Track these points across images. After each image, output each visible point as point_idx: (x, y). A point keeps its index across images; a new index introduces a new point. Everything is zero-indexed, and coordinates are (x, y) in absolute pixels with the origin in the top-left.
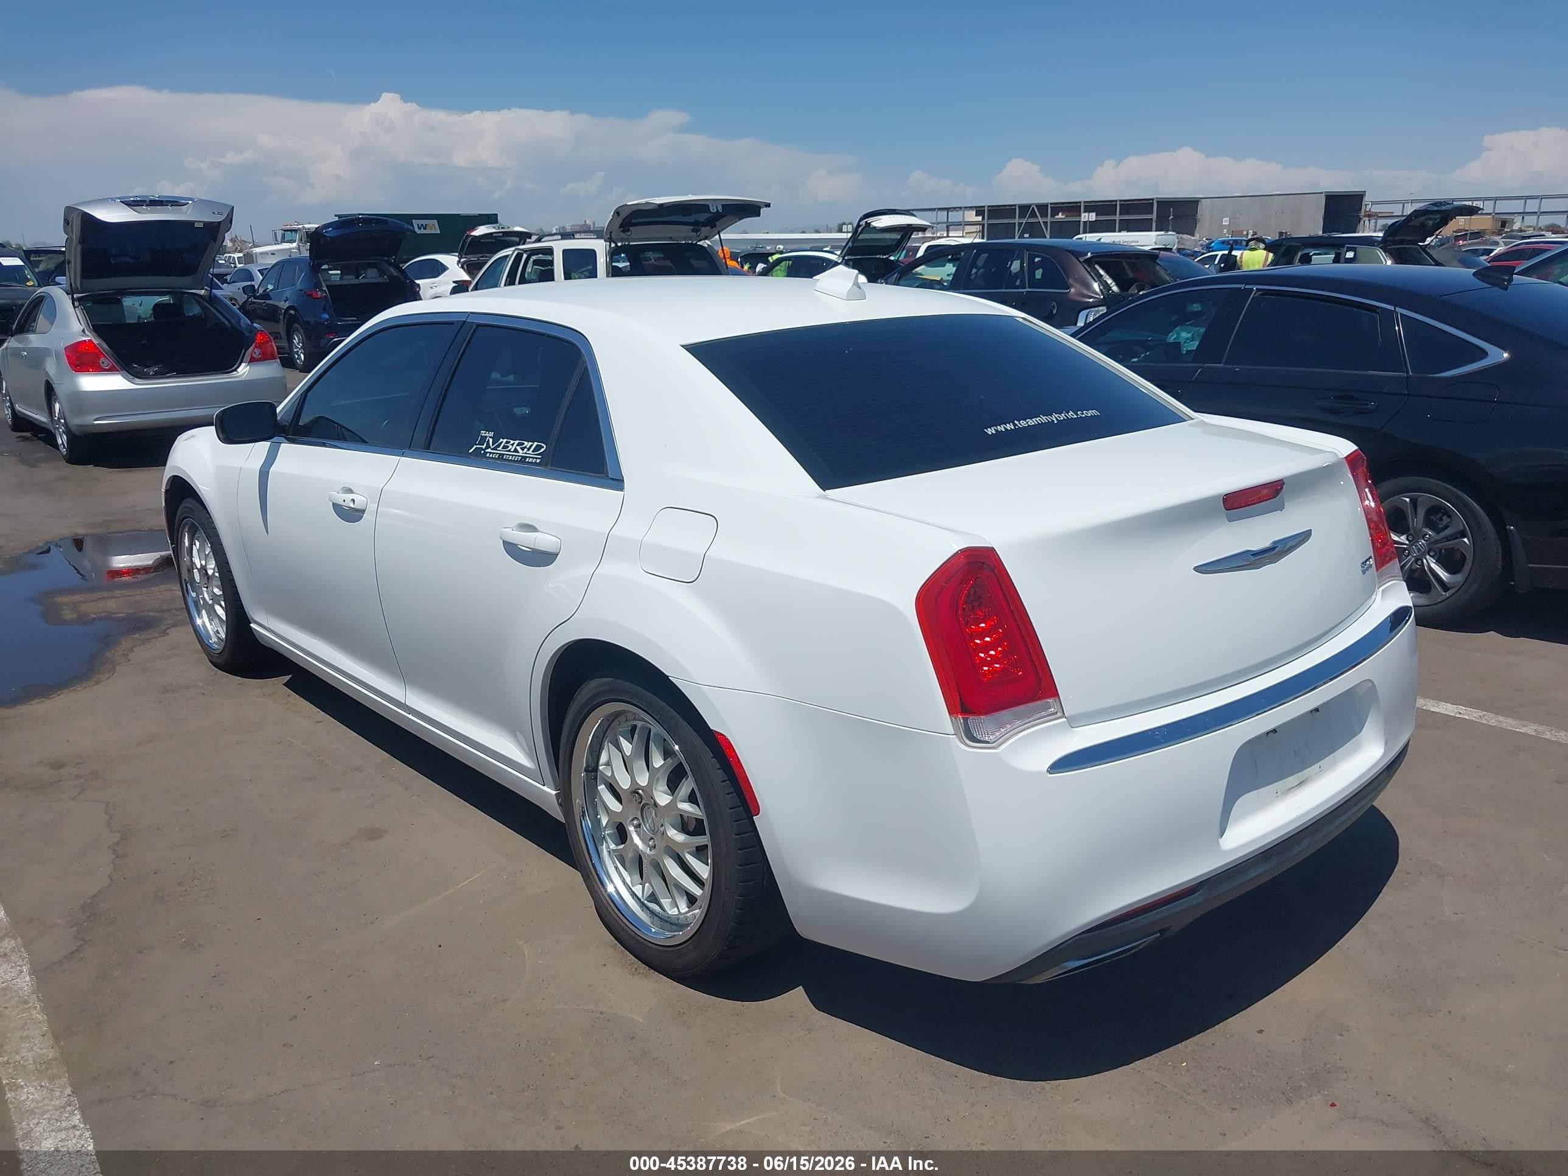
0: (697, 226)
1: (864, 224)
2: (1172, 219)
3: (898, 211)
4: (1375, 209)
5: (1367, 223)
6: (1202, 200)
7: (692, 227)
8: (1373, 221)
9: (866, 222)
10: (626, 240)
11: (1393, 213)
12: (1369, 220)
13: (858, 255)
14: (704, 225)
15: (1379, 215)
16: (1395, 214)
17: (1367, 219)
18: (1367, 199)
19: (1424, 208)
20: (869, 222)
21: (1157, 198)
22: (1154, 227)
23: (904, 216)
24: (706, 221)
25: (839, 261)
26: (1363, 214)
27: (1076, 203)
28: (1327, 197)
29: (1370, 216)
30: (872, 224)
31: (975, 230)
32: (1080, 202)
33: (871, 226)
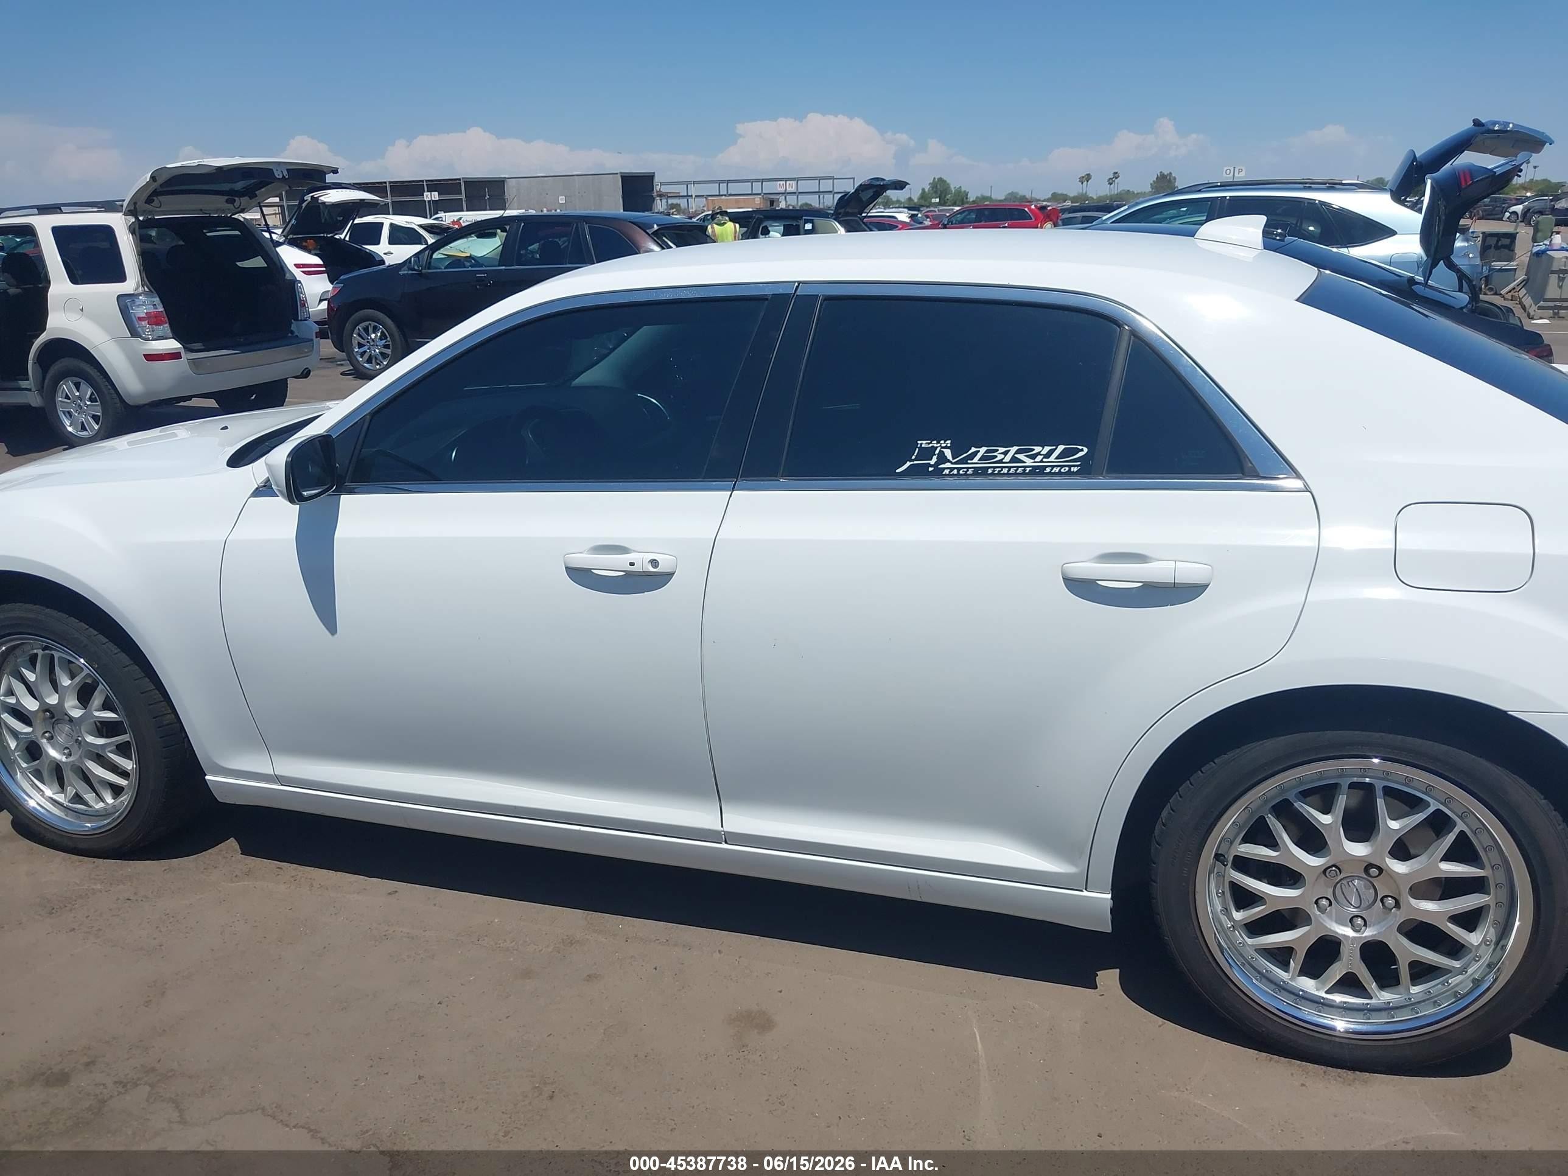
0: (232, 196)
1: (310, 199)
2: (488, 199)
3: (343, 185)
4: (665, 189)
5: (659, 201)
6: (507, 180)
7: (226, 197)
8: (664, 201)
9: (312, 196)
10: (150, 212)
11: (679, 193)
12: (661, 200)
13: (301, 234)
14: (241, 194)
15: (669, 195)
16: (681, 194)
17: (658, 198)
18: (657, 180)
19: (868, 183)
20: (315, 196)
21: (463, 178)
22: (465, 208)
23: (348, 190)
24: (243, 190)
25: (281, 241)
26: (655, 194)
27: (381, 183)
28: (622, 177)
29: (661, 195)
30: (320, 198)
31: (274, 212)
32: (385, 183)
33: (320, 201)
